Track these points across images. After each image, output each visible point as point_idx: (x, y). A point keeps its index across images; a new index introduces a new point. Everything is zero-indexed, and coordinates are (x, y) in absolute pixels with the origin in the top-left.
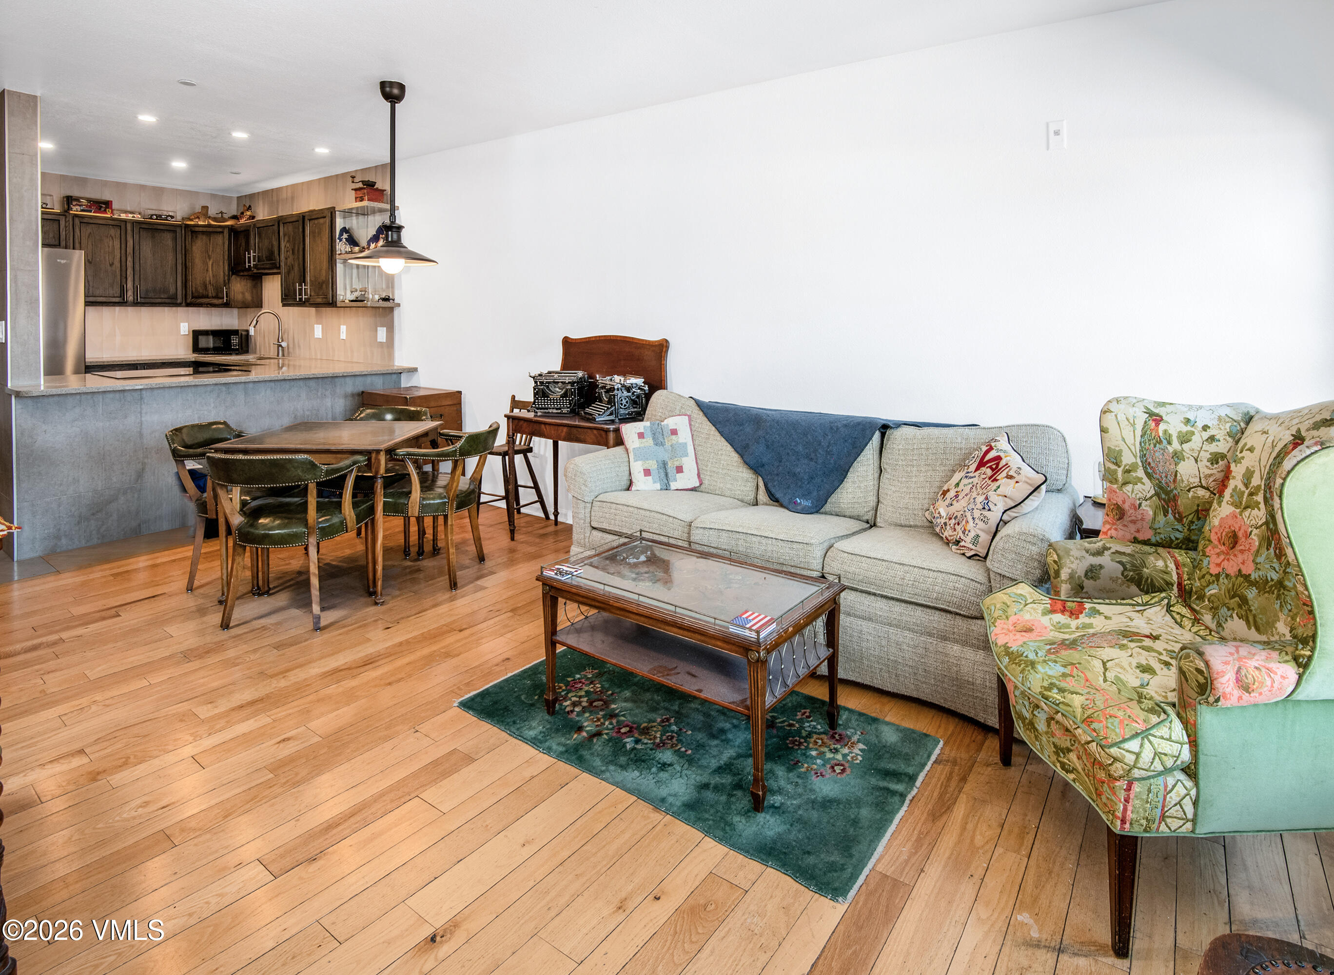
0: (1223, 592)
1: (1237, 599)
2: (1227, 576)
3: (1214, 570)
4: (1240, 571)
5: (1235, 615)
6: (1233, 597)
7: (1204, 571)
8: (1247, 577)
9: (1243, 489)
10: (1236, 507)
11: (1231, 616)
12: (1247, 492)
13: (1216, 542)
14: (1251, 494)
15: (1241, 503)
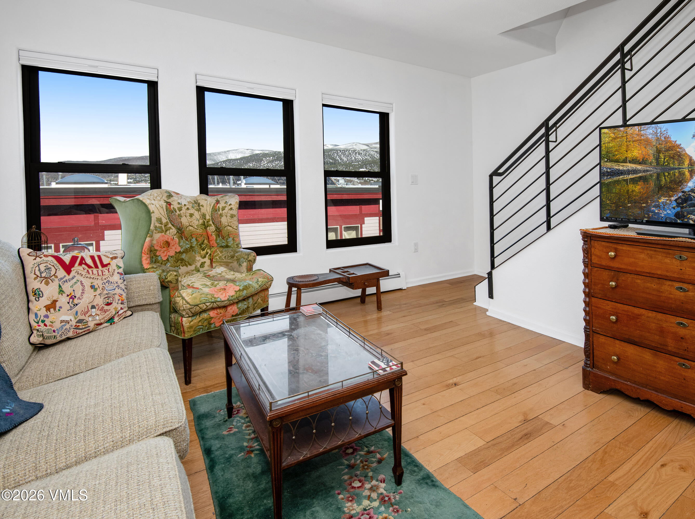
0: (172, 263)
1: (180, 261)
2: (171, 257)
3: (165, 259)
4: (176, 252)
5: (181, 267)
6: (178, 262)
7: (161, 262)
8: (180, 252)
9: (160, 225)
10: (161, 232)
11: (180, 268)
12: (163, 226)
13: (160, 249)
14: (165, 226)
15: (163, 231)
